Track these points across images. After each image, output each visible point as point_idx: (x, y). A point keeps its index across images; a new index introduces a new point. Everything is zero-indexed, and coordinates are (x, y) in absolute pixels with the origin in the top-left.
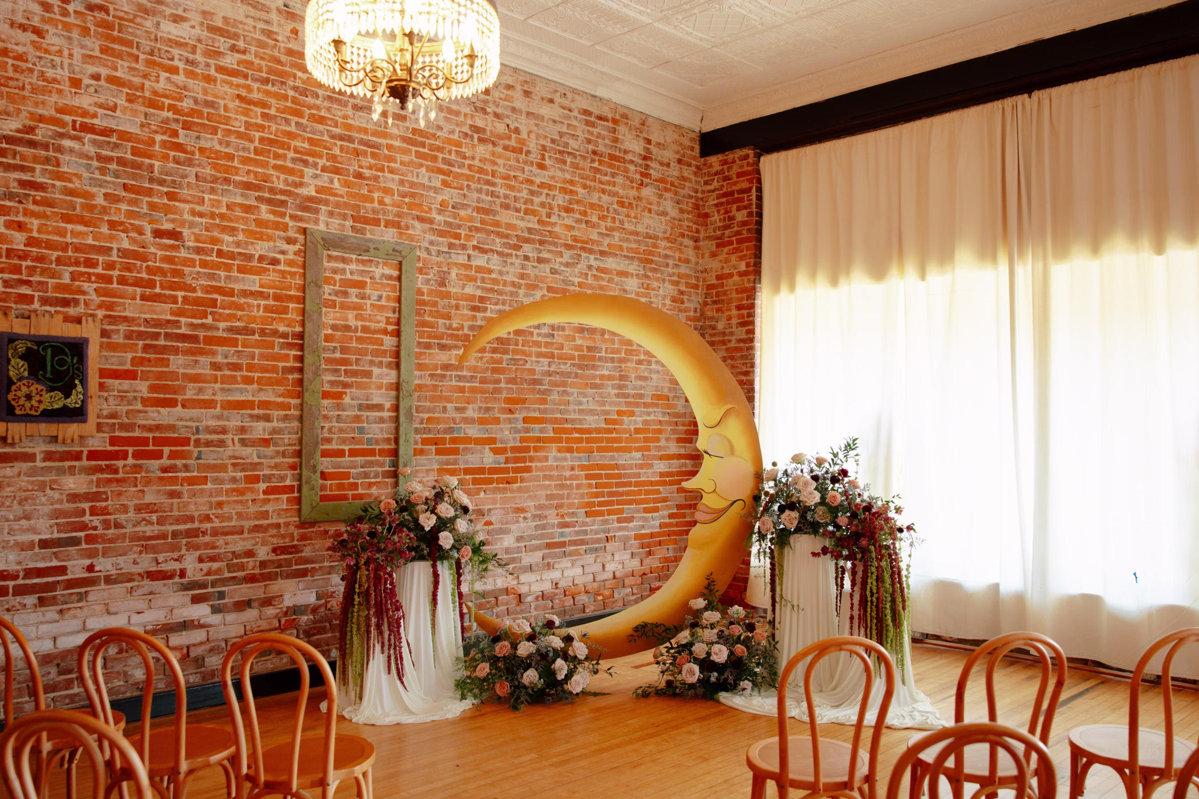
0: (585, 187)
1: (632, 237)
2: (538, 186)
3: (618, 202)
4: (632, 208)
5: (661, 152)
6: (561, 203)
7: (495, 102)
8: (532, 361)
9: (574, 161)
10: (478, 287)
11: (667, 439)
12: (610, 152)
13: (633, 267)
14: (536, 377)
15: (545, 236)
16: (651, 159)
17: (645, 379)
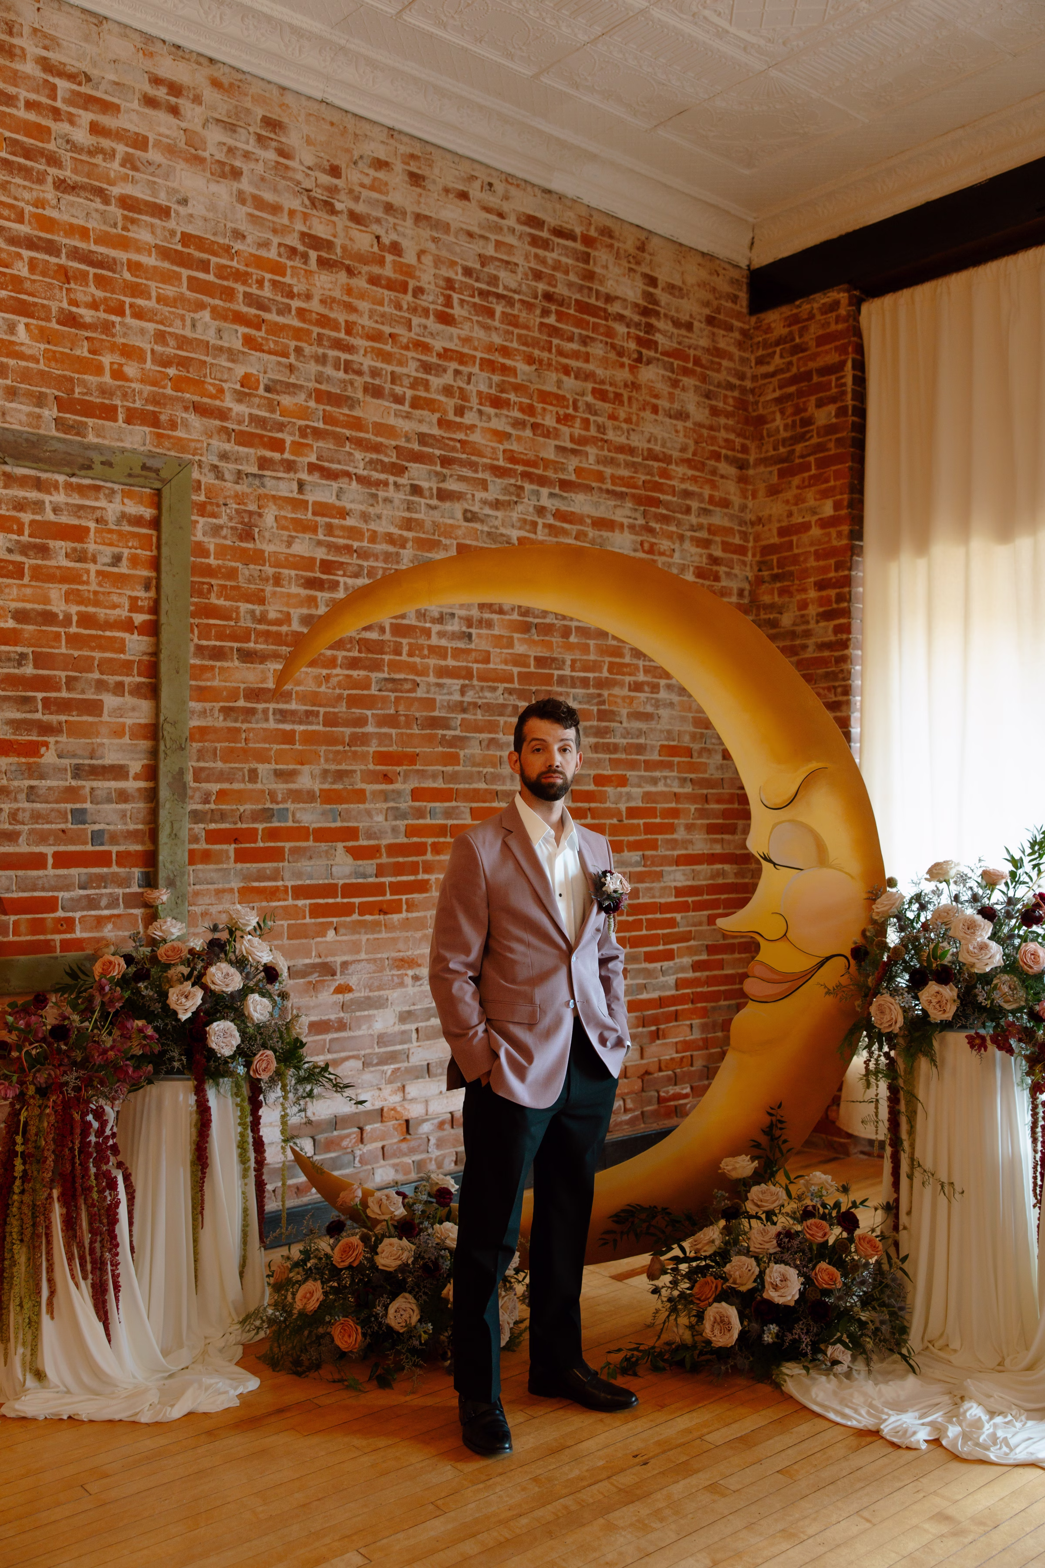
0: (530, 360)
1: (621, 457)
2: (439, 355)
3: (594, 391)
4: (621, 403)
5: (676, 302)
6: (483, 388)
7: (351, 191)
8: (428, 684)
9: (508, 310)
10: (319, 543)
11: (689, 828)
12: (578, 296)
13: (623, 513)
14: (436, 714)
15: (454, 449)
16: (657, 314)
17: (647, 717)
